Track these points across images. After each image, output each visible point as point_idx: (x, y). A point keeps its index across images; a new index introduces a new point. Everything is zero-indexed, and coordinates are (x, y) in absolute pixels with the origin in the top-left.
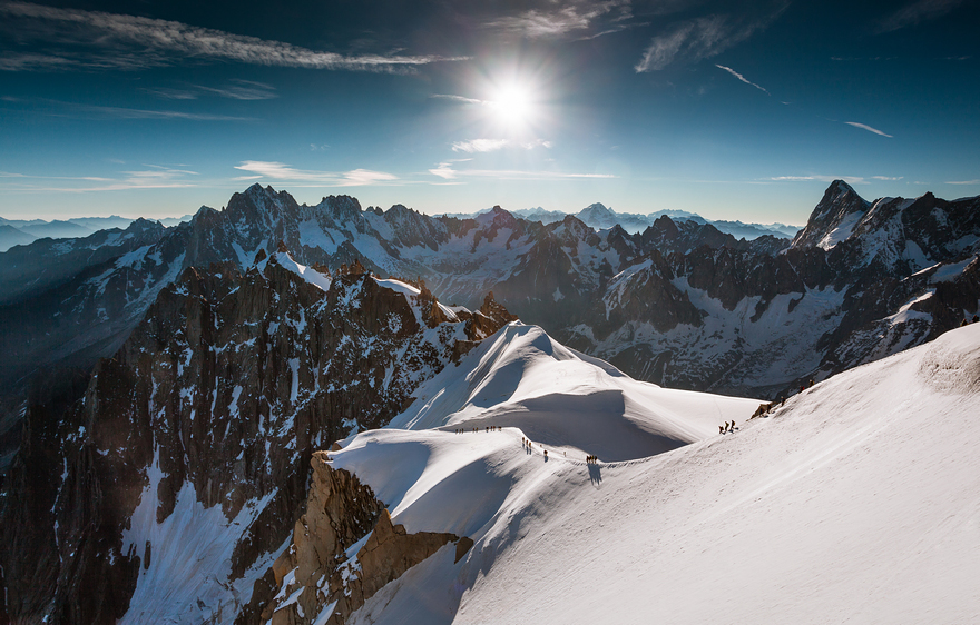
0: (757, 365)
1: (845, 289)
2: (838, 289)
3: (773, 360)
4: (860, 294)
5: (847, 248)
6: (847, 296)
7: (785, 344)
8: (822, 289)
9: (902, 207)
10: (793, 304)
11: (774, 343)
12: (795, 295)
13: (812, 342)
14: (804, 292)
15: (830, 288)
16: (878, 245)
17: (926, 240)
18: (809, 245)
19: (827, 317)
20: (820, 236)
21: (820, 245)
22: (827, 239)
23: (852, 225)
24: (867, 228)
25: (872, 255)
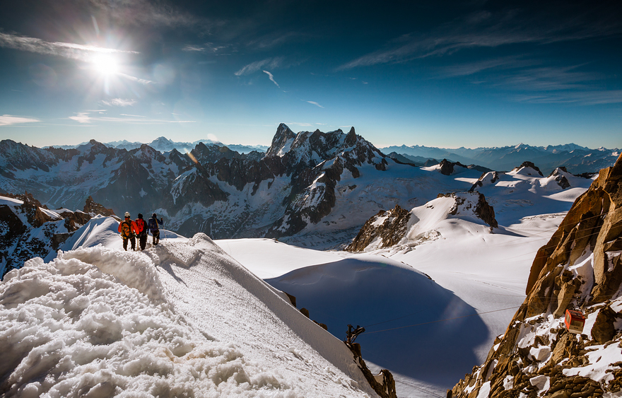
0: (257, 217)
1: (291, 175)
2: (288, 176)
3: (264, 213)
4: (297, 177)
5: (289, 156)
6: (292, 178)
7: (268, 205)
8: (281, 176)
9: (309, 136)
10: (270, 184)
11: (264, 205)
12: (270, 180)
13: (280, 202)
14: (274, 178)
15: (285, 175)
16: (302, 153)
17: (319, 150)
18: (273, 155)
19: (285, 189)
20: (277, 150)
21: (278, 155)
22: (281, 152)
23: (290, 145)
24: (296, 145)
25: (300, 159)
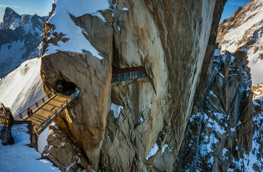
0: (5, 67)
1: (24, 41)
2: (22, 41)
3: (10, 64)
4: (28, 42)
5: (19, 29)
6: (25, 43)
7: (12, 59)
8: (16, 41)
9: (30, 18)
10: (9, 47)
11: (8, 59)
13: (20, 57)
14: (11, 43)
15: (19, 41)
16: (28, 28)
17: (39, 27)
18: (7, 28)
19: (22, 49)
20: (9, 25)
21: (10, 28)
22: (12, 26)
23: (18, 22)
24: (23, 23)
25: (27, 31)
